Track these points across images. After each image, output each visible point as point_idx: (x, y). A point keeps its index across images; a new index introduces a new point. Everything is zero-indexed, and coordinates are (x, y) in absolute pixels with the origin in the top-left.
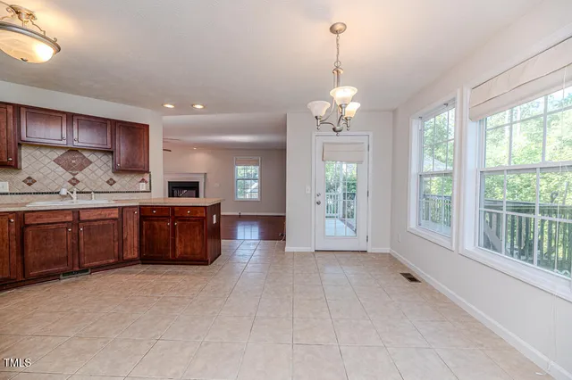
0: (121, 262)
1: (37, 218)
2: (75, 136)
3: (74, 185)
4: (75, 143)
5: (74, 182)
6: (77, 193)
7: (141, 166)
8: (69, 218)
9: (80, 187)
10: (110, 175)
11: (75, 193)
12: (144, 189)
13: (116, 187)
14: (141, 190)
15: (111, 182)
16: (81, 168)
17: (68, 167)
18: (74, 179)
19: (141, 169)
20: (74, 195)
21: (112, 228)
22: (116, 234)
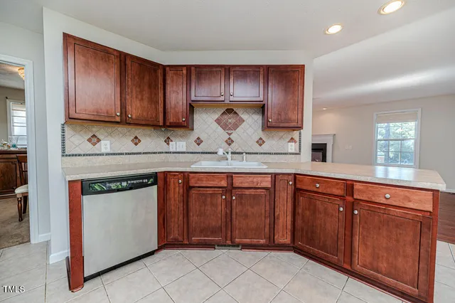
0: (272, 245)
1: (198, 180)
2: (231, 91)
3: (229, 145)
4: (232, 99)
5: (229, 142)
6: (232, 153)
7: (294, 121)
8: (224, 183)
9: (234, 147)
10: (260, 134)
11: (230, 154)
12: (293, 151)
13: (265, 148)
14: (290, 151)
15: (260, 142)
16: (236, 126)
17: (225, 127)
18: (229, 138)
19: (294, 124)
20: (229, 156)
21: (263, 199)
22: (268, 208)
